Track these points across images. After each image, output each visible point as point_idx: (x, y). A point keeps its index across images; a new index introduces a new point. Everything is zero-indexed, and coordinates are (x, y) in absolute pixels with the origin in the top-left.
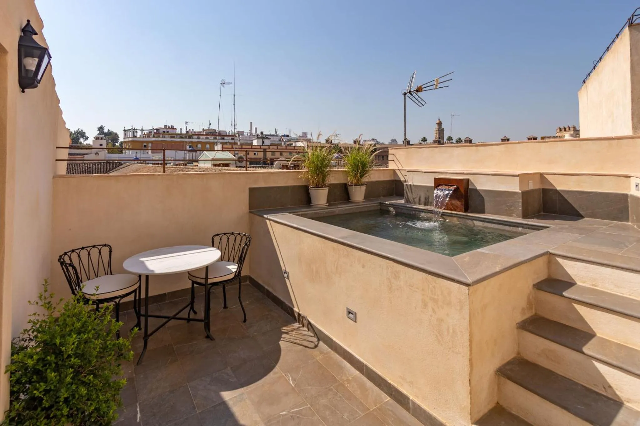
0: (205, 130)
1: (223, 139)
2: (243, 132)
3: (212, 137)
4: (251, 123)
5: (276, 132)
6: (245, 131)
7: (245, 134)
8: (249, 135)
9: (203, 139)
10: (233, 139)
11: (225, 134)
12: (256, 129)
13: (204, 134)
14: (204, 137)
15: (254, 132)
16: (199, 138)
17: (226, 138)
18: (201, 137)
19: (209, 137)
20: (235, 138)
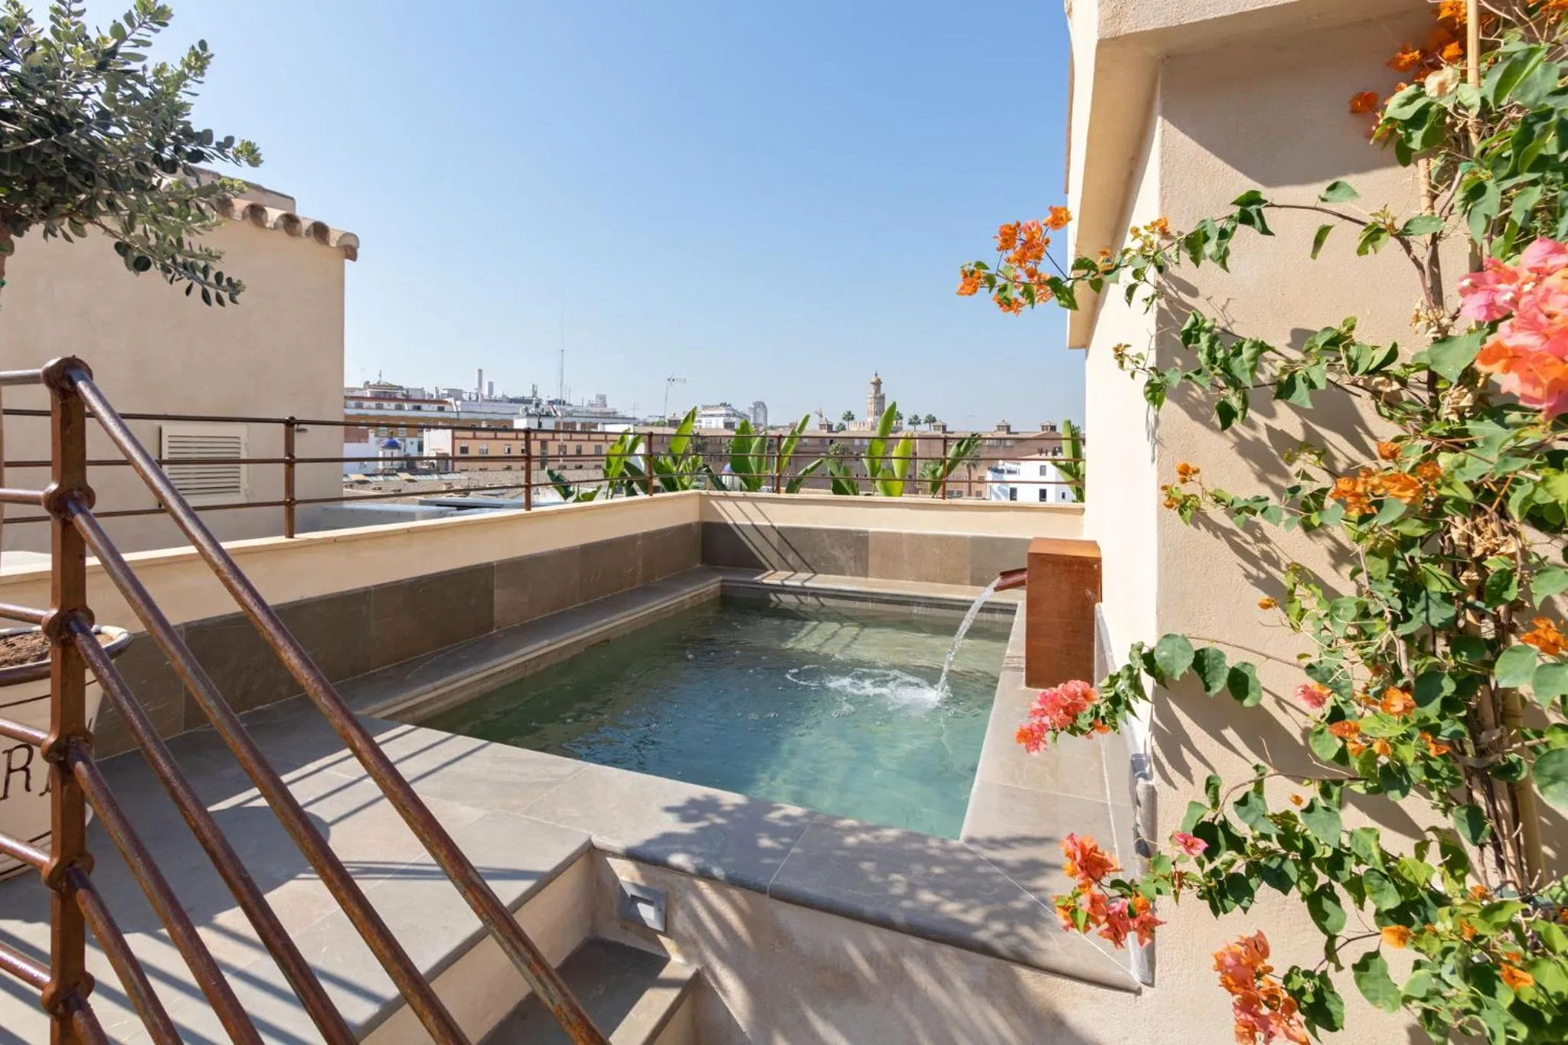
0: (370, 387)
1: (418, 408)
2: (461, 392)
3: (393, 405)
4: (480, 371)
5: (535, 393)
6: (465, 390)
7: (465, 397)
8: (474, 398)
9: (368, 408)
10: (441, 409)
11: (420, 398)
12: (491, 385)
13: (369, 395)
14: (373, 404)
15: (485, 392)
16: (359, 406)
17: (425, 406)
18: (366, 404)
19: (385, 404)
20: (447, 408)
